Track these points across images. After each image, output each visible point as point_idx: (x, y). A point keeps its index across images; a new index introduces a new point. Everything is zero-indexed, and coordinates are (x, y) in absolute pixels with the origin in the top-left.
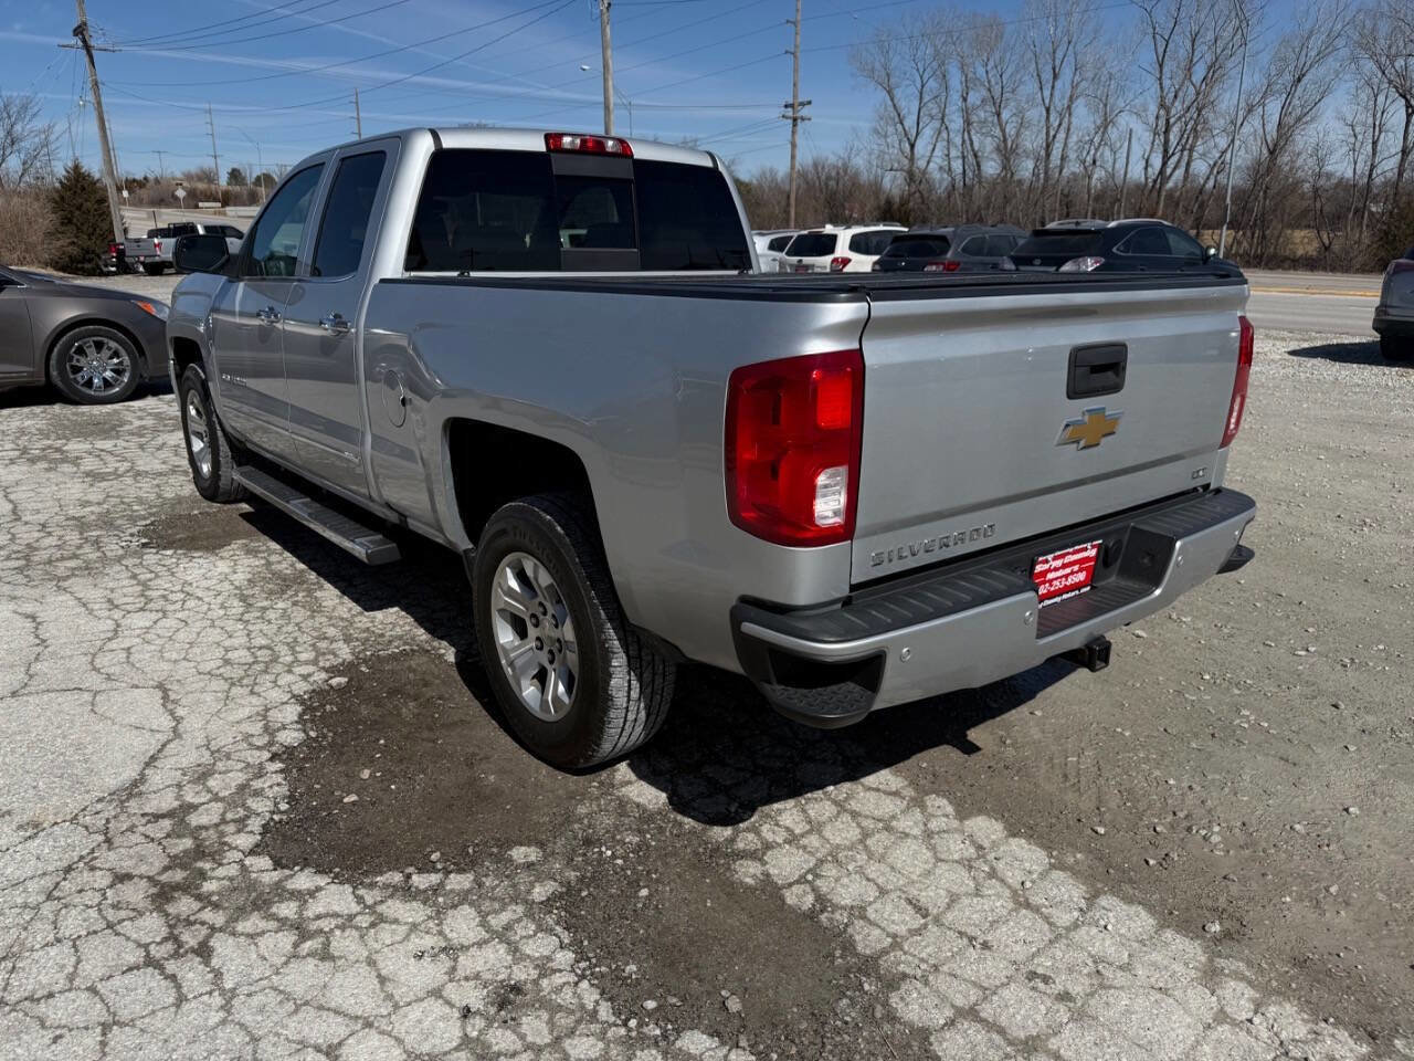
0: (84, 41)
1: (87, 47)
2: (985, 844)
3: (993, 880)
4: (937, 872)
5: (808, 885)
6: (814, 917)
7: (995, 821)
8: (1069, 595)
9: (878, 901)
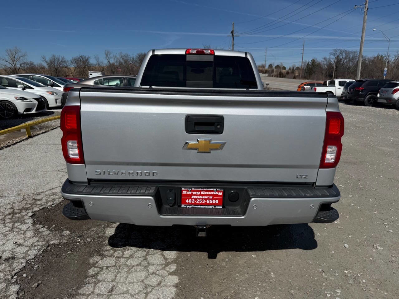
0: (233, 34)
1: (233, 36)
2: (162, 284)
3: (144, 295)
4: (135, 284)
5: (100, 269)
6: (87, 277)
7: (179, 280)
8: (208, 207)
9: (107, 282)
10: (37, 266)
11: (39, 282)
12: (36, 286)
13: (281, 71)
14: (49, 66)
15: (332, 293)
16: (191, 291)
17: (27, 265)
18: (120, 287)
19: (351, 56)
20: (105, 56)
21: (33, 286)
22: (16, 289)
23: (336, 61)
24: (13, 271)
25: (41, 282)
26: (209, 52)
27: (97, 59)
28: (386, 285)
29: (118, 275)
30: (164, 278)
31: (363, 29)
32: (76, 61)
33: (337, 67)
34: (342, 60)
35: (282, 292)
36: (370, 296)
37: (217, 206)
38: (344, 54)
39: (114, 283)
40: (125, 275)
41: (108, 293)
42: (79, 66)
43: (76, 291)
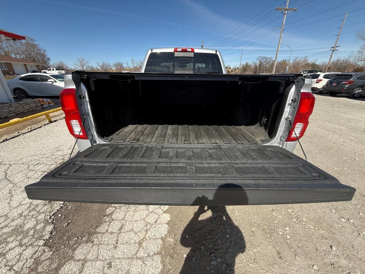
2: (158, 222)
3: (145, 232)
4: (139, 222)
5: (115, 209)
6: (105, 216)
7: (170, 217)
9: (118, 221)
10: (70, 207)
11: (69, 222)
12: (66, 226)
13: (228, 70)
14: (102, 68)
15: (283, 231)
16: (179, 228)
17: (64, 206)
18: (128, 225)
19: (268, 60)
20: (131, 62)
21: (64, 226)
22: (51, 229)
23: (259, 63)
24: (52, 211)
25: (71, 221)
26: (190, 50)
27: (127, 64)
28: (321, 223)
29: (127, 214)
30: (159, 216)
31: (279, 42)
32: (116, 65)
33: (259, 67)
34: (263, 63)
35: (245, 230)
36: (312, 234)
38: (264, 59)
39: (123, 221)
40: (132, 213)
41: (118, 231)
42: (118, 68)
43: (95, 230)
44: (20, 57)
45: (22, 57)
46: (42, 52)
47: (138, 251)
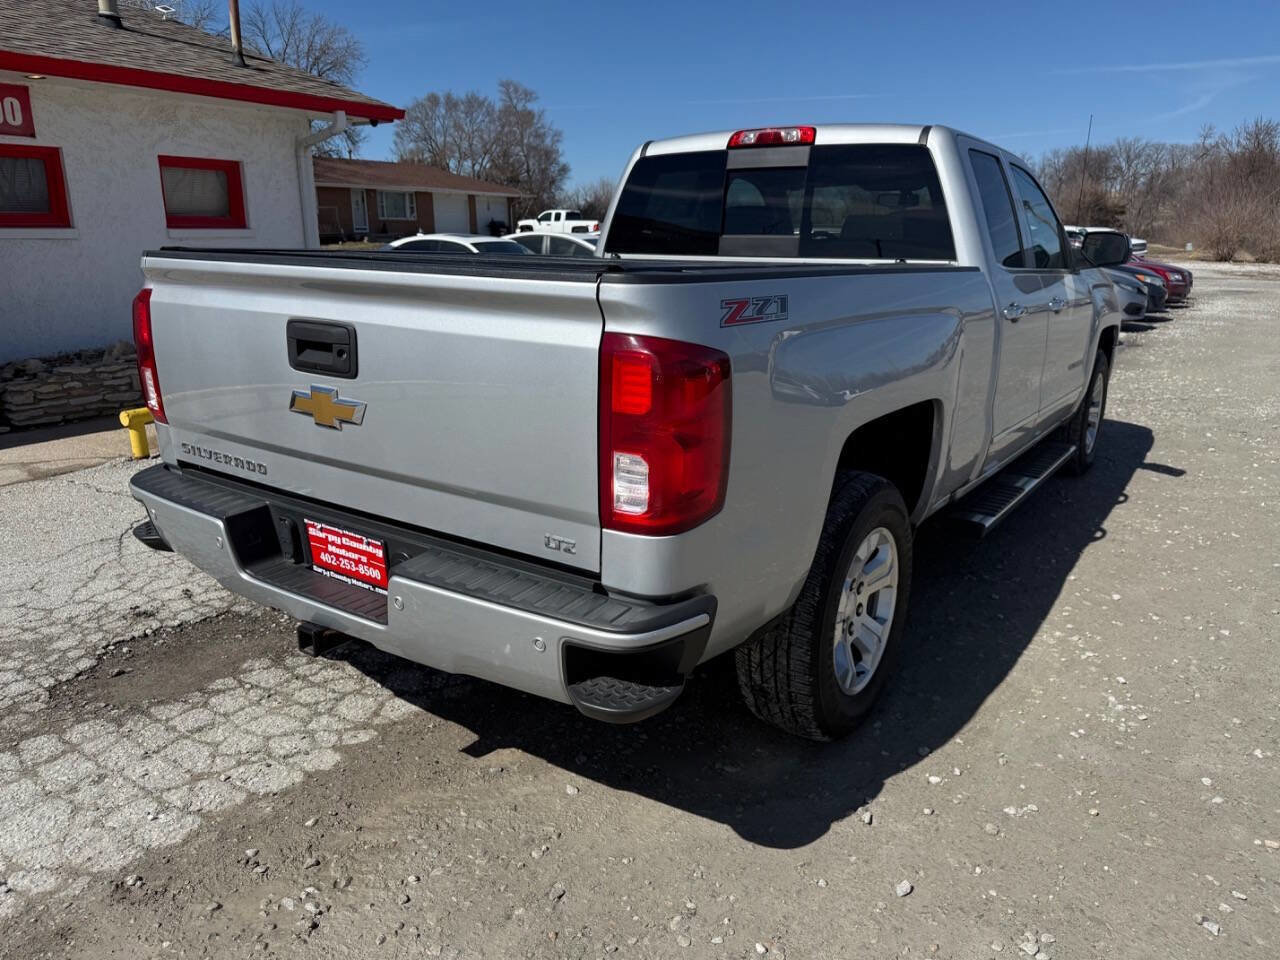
2: (292, 760)
3: (235, 763)
4: (250, 736)
6: (198, 690)
7: (335, 765)
8: (360, 584)
9: (212, 712)
11: (128, 669)
12: (114, 674)
17: (151, 635)
18: (220, 730)
21: (110, 672)
22: (85, 667)
24: (121, 636)
25: (131, 669)
26: (796, 135)
37: (380, 588)
39: (220, 719)
41: (188, 731)
43: (151, 705)
44: (474, 165)
45: (477, 167)
46: (548, 141)
47: (177, 788)
